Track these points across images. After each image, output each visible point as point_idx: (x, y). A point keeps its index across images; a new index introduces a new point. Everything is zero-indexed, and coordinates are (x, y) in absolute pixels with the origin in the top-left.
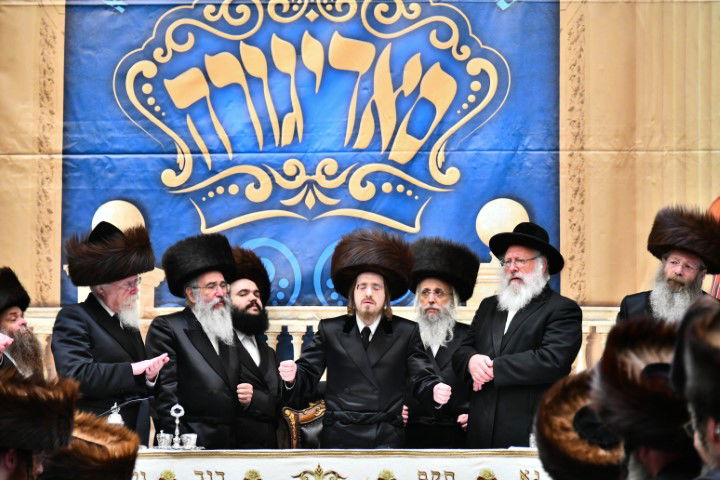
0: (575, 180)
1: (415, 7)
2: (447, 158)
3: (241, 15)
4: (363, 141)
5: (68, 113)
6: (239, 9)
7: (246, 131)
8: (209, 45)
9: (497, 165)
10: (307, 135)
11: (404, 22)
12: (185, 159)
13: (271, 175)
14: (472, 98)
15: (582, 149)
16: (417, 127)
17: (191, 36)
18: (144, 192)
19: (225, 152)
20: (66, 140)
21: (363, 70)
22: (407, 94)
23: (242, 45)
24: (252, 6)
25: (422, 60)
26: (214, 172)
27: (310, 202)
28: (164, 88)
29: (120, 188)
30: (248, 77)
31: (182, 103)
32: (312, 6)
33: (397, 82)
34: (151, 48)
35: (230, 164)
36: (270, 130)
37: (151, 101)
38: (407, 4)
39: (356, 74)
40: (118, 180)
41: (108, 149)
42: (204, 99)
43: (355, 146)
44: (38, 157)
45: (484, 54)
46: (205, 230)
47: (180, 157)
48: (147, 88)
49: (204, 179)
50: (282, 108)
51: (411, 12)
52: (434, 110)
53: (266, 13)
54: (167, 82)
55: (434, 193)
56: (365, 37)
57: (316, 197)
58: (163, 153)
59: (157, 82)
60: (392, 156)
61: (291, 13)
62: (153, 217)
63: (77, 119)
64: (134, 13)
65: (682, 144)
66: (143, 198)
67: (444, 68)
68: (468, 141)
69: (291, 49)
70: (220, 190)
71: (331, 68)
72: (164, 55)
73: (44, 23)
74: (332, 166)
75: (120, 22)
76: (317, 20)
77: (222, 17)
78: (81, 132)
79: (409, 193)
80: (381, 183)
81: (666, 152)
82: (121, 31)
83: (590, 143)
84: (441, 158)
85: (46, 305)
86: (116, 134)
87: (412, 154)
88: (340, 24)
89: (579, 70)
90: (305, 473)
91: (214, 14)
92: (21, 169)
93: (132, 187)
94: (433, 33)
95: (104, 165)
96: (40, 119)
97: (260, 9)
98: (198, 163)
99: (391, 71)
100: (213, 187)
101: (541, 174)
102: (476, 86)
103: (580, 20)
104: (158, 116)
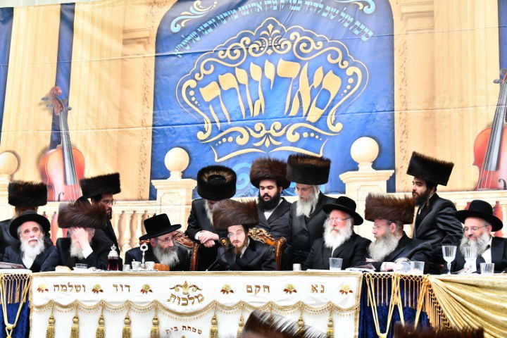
0: (403, 127)
1: (320, 43)
2: (336, 118)
3: (236, 55)
4: (294, 112)
5: (155, 107)
6: (235, 52)
7: (238, 110)
8: (221, 70)
9: (361, 120)
10: (267, 111)
11: (315, 51)
12: (208, 126)
13: (248, 131)
14: (349, 87)
15: (407, 110)
16: (321, 103)
17: (212, 67)
18: (189, 143)
19: (227, 121)
20: (154, 120)
21: (294, 76)
22: (315, 87)
23: (236, 69)
24: (241, 49)
25: (323, 69)
26: (221, 131)
27: (267, 144)
28: (199, 93)
29: (178, 142)
30: (239, 84)
31: (207, 98)
32: (270, 47)
33: (311, 82)
34: (194, 73)
35: (230, 127)
36: (249, 109)
37: (193, 99)
38: (316, 42)
39: (291, 78)
40: (177, 138)
41: (172, 123)
42: (218, 96)
43: (290, 115)
44: (141, 128)
45: (355, 64)
46: (217, 160)
47: (206, 125)
48: (192, 93)
49: (217, 134)
50: (254, 98)
51: (318, 46)
52: (329, 94)
53: (248, 53)
54: (201, 89)
55: (330, 136)
56: (295, 60)
57: (270, 142)
58: (198, 123)
59: (196, 90)
60: (308, 119)
61: (260, 51)
62: (193, 155)
63: (159, 110)
64: (187, 57)
65: (460, 105)
66: (188, 146)
67: (335, 73)
68: (347, 109)
69: (259, 69)
70: (224, 140)
71: (279, 77)
72: (200, 76)
73: (145, 65)
74: (278, 125)
75: (180, 62)
76: (272, 54)
77: (227, 57)
78: (161, 116)
79: (317, 137)
80: (303, 132)
81: (452, 110)
82: (180, 66)
83: (411, 106)
84: (333, 119)
85: (142, 200)
86: (177, 116)
87: (318, 117)
88: (283, 55)
89: (404, 69)
90: (177, 286)
91: (223, 55)
92: (133, 135)
93: (183, 141)
94: (329, 56)
95: (171, 131)
96: (143, 110)
97: (245, 51)
98: (215, 127)
99: (308, 76)
100: (221, 139)
101: (385, 123)
102: (351, 81)
103: (405, 43)
104: (197, 106)
